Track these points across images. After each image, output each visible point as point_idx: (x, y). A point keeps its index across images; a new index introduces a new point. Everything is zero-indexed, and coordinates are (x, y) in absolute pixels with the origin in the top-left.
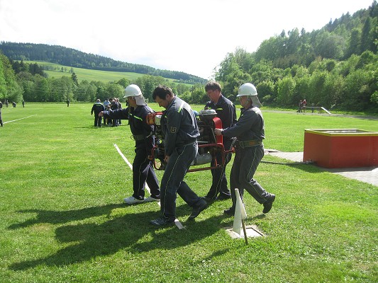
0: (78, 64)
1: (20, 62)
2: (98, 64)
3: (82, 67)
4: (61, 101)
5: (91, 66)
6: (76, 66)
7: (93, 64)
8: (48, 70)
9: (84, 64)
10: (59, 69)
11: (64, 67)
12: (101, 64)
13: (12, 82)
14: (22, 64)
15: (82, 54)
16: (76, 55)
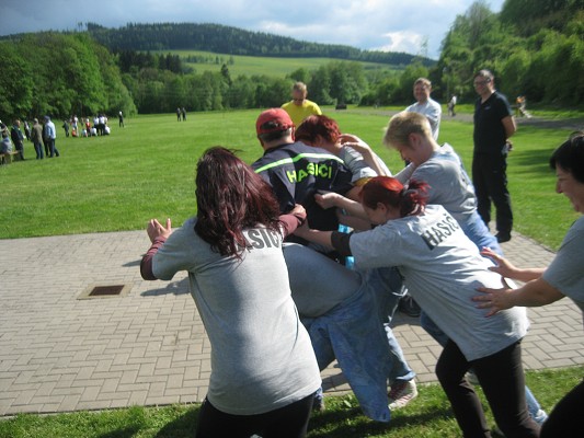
0: (240, 50)
2: (270, 48)
3: (248, 54)
4: (203, 110)
5: (260, 51)
6: (238, 54)
7: (264, 49)
8: (195, 61)
9: (250, 49)
10: (212, 59)
11: (220, 56)
12: (277, 48)
13: (117, 85)
14: (149, 56)
15: (246, 34)
16: (237, 37)
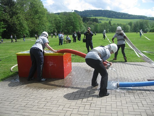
0: (114, 17)
1: (89, 17)
2: (122, 16)
3: (116, 18)
5: (119, 17)
6: (113, 18)
8: (101, 20)
9: (116, 16)
10: (106, 19)
11: (108, 18)
12: (124, 16)
13: (82, 26)
14: (90, 18)
15: (115, 12)
16: (113, 13)
